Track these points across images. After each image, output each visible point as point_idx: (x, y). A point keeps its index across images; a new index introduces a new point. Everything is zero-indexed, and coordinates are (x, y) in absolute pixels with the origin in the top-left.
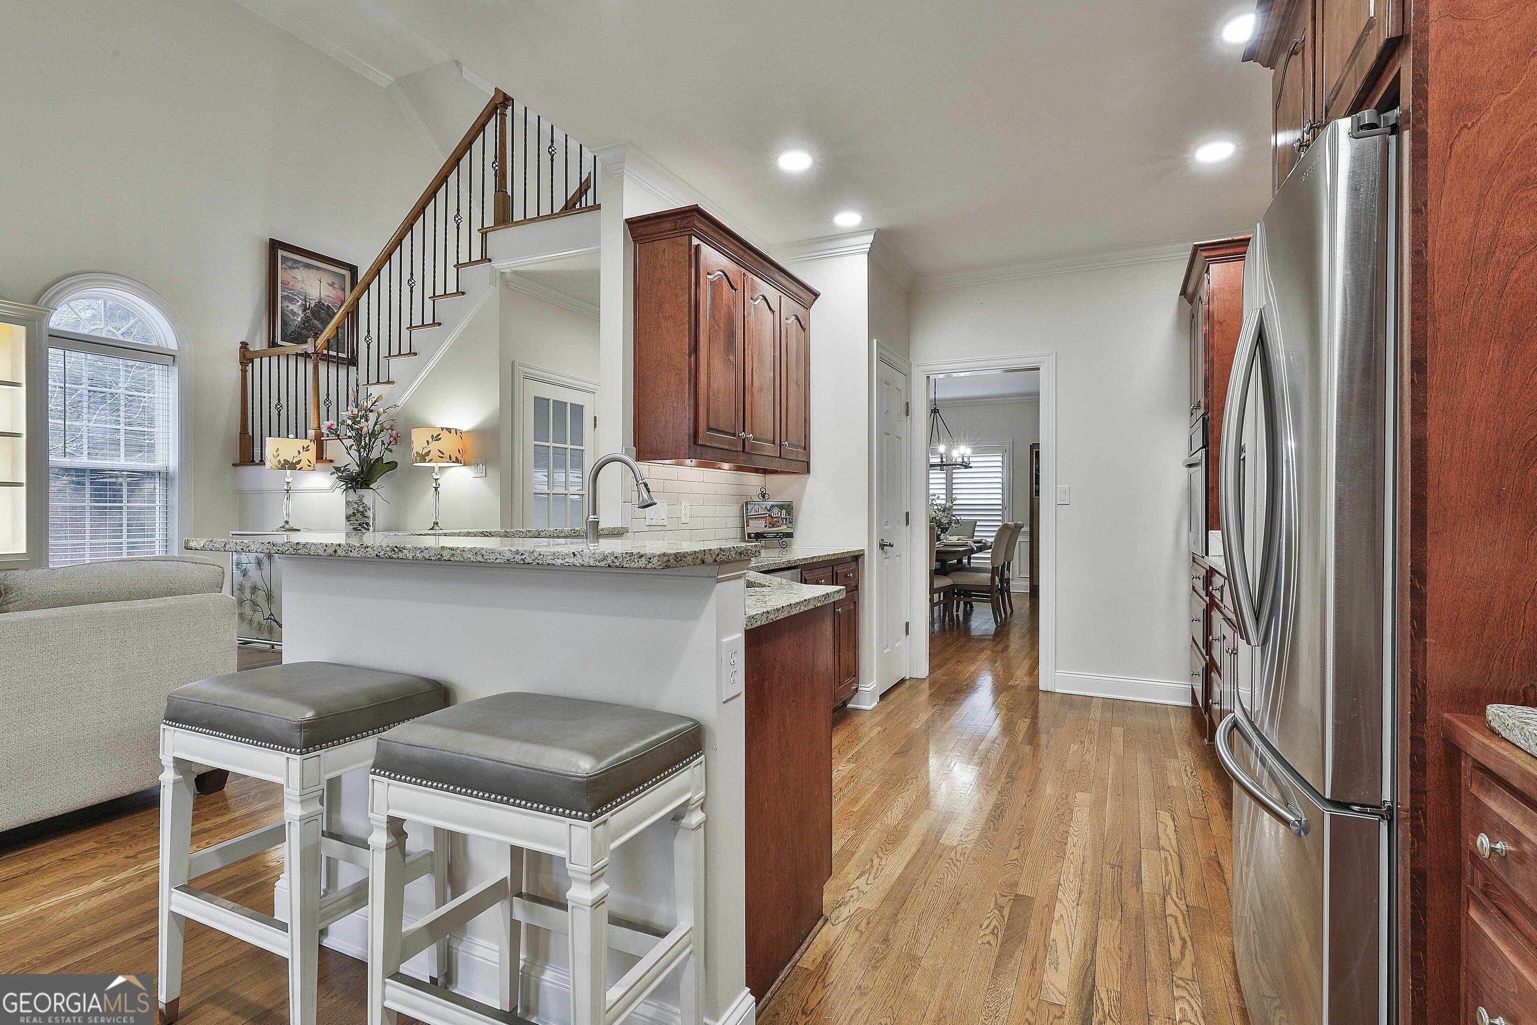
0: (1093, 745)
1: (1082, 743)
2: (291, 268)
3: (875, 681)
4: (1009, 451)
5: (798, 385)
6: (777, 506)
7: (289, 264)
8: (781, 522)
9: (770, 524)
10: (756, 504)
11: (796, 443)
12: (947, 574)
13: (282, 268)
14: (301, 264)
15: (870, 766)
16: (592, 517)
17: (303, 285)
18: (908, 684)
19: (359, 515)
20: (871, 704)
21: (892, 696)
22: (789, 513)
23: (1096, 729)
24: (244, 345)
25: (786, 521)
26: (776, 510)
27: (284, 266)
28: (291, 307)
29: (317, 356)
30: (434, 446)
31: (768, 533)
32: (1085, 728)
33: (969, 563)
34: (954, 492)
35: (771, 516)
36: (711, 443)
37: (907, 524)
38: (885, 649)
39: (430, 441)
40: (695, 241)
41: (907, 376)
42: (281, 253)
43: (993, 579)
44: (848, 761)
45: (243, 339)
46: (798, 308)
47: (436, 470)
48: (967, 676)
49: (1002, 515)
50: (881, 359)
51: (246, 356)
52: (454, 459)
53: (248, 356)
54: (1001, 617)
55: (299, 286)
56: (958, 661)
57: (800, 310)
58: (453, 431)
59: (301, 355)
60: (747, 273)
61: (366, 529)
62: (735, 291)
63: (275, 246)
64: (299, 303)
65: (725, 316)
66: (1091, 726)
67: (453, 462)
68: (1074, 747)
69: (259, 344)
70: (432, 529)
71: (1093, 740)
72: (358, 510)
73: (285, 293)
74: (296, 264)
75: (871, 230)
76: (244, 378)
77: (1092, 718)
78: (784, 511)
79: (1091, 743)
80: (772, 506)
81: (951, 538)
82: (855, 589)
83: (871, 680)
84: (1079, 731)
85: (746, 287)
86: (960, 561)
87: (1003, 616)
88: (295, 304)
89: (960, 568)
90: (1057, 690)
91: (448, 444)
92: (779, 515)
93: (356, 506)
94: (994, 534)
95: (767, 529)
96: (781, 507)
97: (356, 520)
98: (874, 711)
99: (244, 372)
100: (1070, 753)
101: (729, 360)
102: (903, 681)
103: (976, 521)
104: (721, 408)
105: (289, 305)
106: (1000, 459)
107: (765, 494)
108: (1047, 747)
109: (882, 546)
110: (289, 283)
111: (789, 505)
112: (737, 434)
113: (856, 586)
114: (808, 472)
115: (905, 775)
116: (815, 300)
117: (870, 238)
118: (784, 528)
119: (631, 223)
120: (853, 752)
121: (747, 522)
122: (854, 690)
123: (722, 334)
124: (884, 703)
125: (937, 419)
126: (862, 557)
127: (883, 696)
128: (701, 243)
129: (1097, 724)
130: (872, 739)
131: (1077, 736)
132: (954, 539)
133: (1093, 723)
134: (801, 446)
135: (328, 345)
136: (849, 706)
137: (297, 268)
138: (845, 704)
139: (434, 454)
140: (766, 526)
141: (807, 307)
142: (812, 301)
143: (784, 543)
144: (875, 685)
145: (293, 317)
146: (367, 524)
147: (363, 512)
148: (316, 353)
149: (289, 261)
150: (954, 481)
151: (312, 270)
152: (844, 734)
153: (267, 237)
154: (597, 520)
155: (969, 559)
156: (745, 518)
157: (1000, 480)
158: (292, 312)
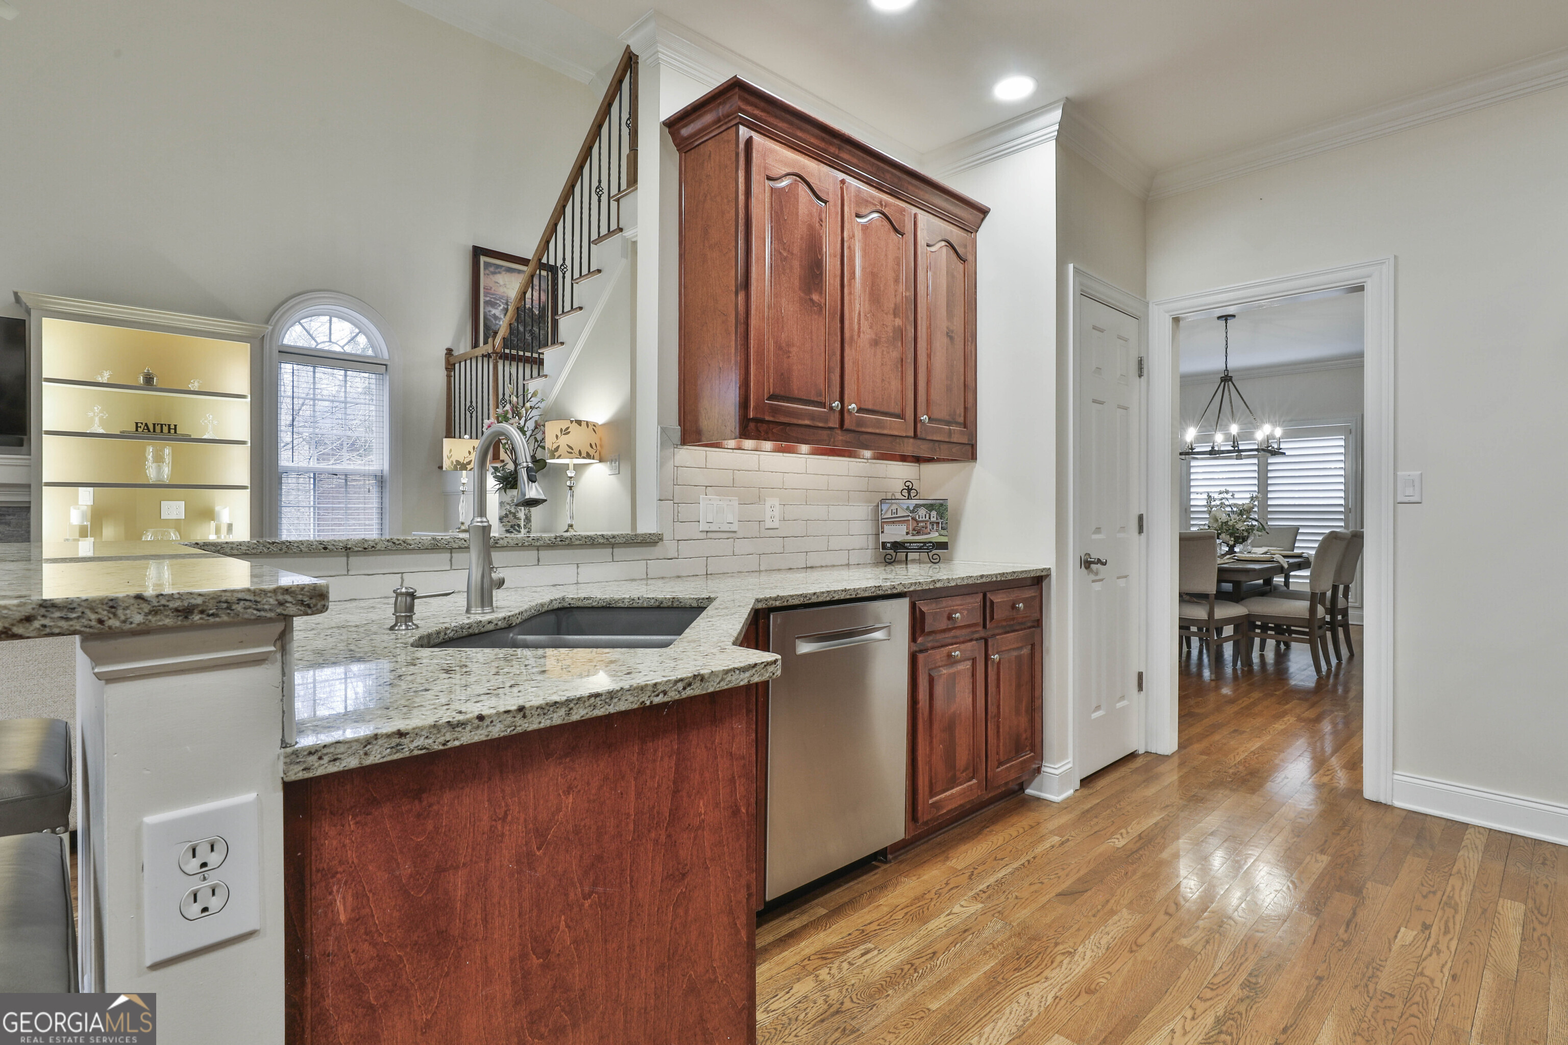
0: (1449, 936)
1: (1426, 927)
2: (494, 273)
3: (1070, 759)
4: (1356, 431)
5: (951, 338)
6: (924, 505)
7: (492, 269)
8: (929, 527)
9: (914, 530)
10: (892, 504)
11: (947, 418)
12: (1243, 599)
13: (485, 274)
14: (503, 268)
15: (1005, 914)
16: (479, 520)
17: (505, 290)
18: (1138, 763)
19: (511, 516)
20: (1060, 794)
21: (1102, 783)
22: (941, 515)
23: (1464, 899)
24: (449, 352)
25: (938, 526)
26: (922, 512)
27: (487, 272)
28: (493, 311)
29: (497, 356)
30: (564, 441)
31: (910, 543)
32: (1439, 894)
33: (1287, 583)
34: (1269, 489)
35: (916, 520)
36: (773, 416)
37: (1141, 530)
38: (1095, 711)
39: (559, 435)
40: (744, 132)
41: (1140, 318)
42: (483, 259)
43: (1313, 610)
44: (975, 898)
45: (449, 345)
46: (951, 231)
47: (571, 467)
48: (1242, 757)
49: (1345, 520)
50: (1084, 294)
51: (451, 361)
52: (584, 454)
53: (452, 360)
54: (1328, 662)
55: (500, 291)
56: (1235, 731)
57: (955, 234)
58: (584, 424)
59: (486, 356)
60: (849, 179)
61: (517, 531)
62: (826, 203)
63: (478, 252)
64: (501, 308)
65: (802, 238)
66: (1453, 889)
67: (584, 458)
68: (1407, 935)
69: (463, 347)
70: (567, 531)
71: (1451, 925)
72: (510, 511)
73: (488, 299)
74: (498, 269)
75: (1055, 102)
76: (449, 383)
77: (1459, 872)
78: (934, 513)
79: (1446, 932)
80: (917, 506)
81: (1255, 550)
82: (1035, 624)
83: (1063, 756)
84: (1425, 897)
85: (846, 198)
86: (1268, 582)
87: (1334, 661)
88: (496, 308)
89: (1267, 590)
90: (1398, 803)
91: (578, 438)
92: (927, 518)
93: (508, 507)
94: (1316, 545)
95: (910, 538)
96: (930, 507)
97: (508, 522)
98: (1066, 805)
99: (449, 376)
100: (1395, 948)
101: (811, 300)
102: (1133, 756)
103: (1298, 528)
104: (795, 367)
105: (491, 309)
106: (1342, 443)
107: (911, 489)
108: (1348, 926)
109: (1087, 563)
110: (491, 288)
111: (942, 505)
112: (828, 404)
113: (1038, 620)
114: (973, 457)
115: (1056, 944)
116: (983, 220)
117: (1056, 115)
118: (934, 536)
119: (673, 125)
120: (991, 880)
121: (883, 528)
122: (1035, 769)
123: (796, 264)
124: (1086, 792)
125: (1229, 391)
126: (1048, 579)
127: (1086, 782)
128: (753, 134)
129: (1468, 887)
130: (1034, 858)
131: (1419, 909)
132: (1259, 552)
133: (1458, 884)
134: (957, 424)
135: (506, 343)
136: (1029, 791)
137: (499, 273)
138: (1022, 787)
139: (563, 449)
140: (907, 533)
141: (971, 229)
142: (979, 221)
143: (935, 557)
144: (1070, 765)
145: (496, 321)
146: (519, 526)
147: (514, 514)
148: (494, 352)
149: (491, 266)
150: (1270, 475)
151: (513, 274)
152: (995, 841)
153: (470, 244)
154: (485, 524)
155: (1287, 577)
156: (879, 522)
157: (1342, 472)
158: (496, 317)
